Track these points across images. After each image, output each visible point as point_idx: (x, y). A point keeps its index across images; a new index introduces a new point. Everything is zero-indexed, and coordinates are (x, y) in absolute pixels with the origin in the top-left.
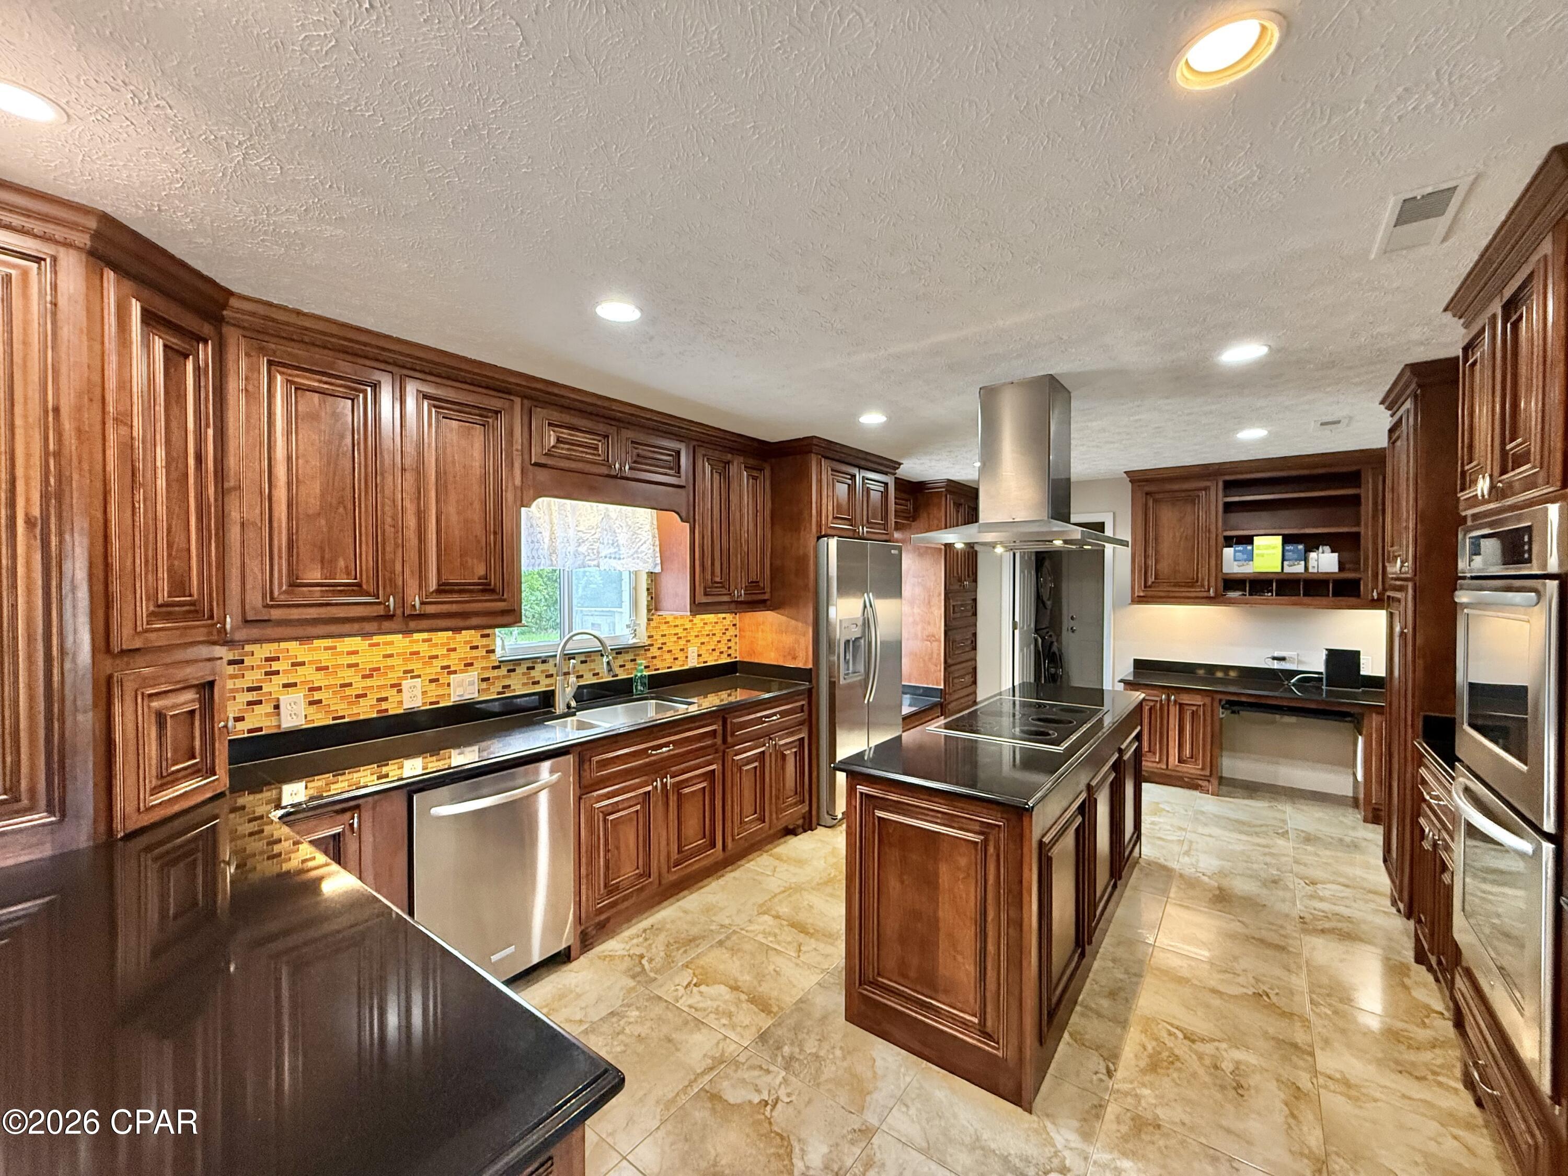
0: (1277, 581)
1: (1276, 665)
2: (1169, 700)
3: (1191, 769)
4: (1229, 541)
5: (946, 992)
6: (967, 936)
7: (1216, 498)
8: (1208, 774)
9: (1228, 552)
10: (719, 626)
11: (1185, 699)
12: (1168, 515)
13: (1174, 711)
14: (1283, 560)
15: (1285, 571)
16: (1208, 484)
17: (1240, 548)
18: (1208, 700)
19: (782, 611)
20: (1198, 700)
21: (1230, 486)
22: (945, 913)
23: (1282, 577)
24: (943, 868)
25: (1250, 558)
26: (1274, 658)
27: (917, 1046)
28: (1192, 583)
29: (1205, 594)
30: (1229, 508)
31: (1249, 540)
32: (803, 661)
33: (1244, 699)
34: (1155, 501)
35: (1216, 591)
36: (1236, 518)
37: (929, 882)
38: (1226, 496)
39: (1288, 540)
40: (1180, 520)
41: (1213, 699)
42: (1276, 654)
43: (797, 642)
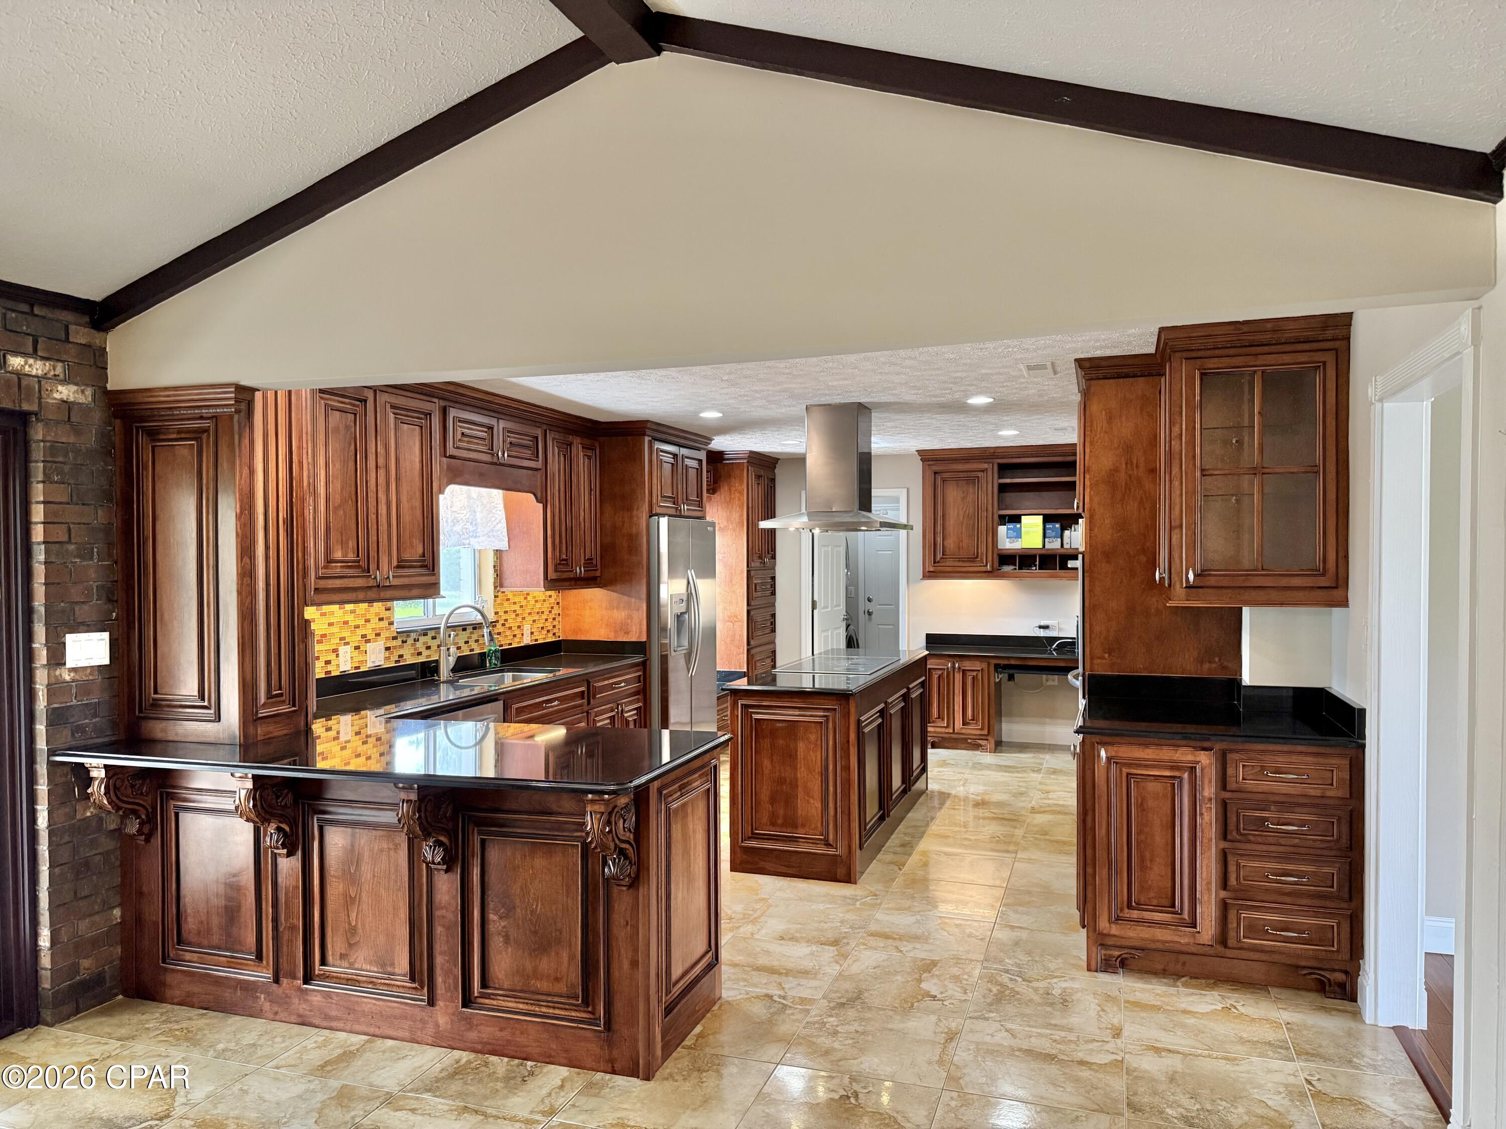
0: (1041, 556)
1: (1042, 633)
2: (953, 667)
3: (973, 730)
4: (1005, 520)
5: (803, 825)
6: (815, 785)
7: (991, 481)
8: (985, 732)
9: (1002, 530)
10: (547, 605)
11: (968, 665)
12: (953, 494)
13: (958, 677)
14: (1044, 536)
15: (1047, 547)
16: (985, 466)
17: (1011, 526)
18: (984, 665)
19: (618, 587)
20: (977, 665)
21: (1005, 469)
22: (802, 773)
23: (1044, 552)
24: (801, 746)
25: (1019, 536)
26: (1040, 627)
28: (974, 559)
29: (983, 569)
30: (1003, 488)
31: (1016, 519)
32: (636, 634)
33: (1013, 662)
34: (944, 481)
35: (992, 566)
36: (1010, 497)
37: (790, 757)
38: (999, 478)
39: (1047, 519)
40: (963, 499)
41: (989, 664)
42: (1043, 623)
43: (630, 617)
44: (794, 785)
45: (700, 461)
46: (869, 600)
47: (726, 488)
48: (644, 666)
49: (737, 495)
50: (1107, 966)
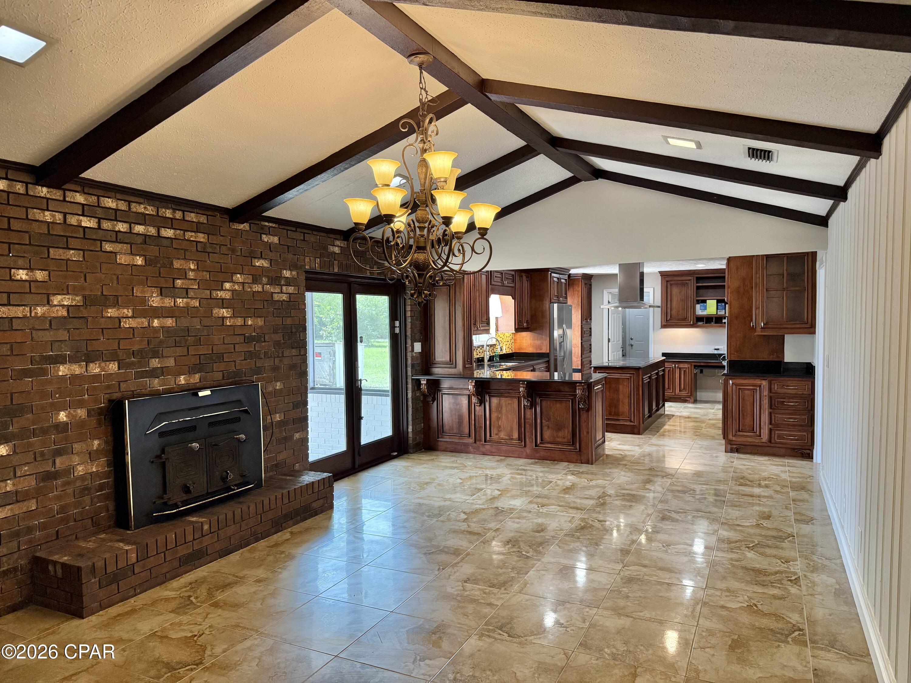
0: (715, 318)
1: (716, 352)
2: (675, 366)
3: (684, 393)
4: (698, 302)
5: (622, 415)
6: (626, 401)
7: (693, 285)
8: (689, 394)
9: (698, 306)
10: (510, 338)
11: (682, 366)
12: (675, 291)
13: (677, 371)
14: (717, 309)
15: (719, 313)
16: (690, 278)
17: (702, 304)
18: (689, 366)
19: (537, 332)
20: (686, 366)
21: (698, 279)
22: (621, 397)
23: (717, 316)
24: (621, 387)
25: (706, 309)
26: (715, 349)
27: (614, 430)
28: (685, 319)
29: (689, 324)
30: (698, 288)
31: (704, 301)
32: (545, 350)
33: (702, 364)
34: (671, 285)
35: (693, 322)
36: (702, 291)
37: (617, 391)
38: (697, 283)
39: (719, 301)
40: (680, 292)
41: (691, 365)
42: (716, 347)
43: (542, 343)
44: (618, 400)
45: (566, 280)
46: (632, 339)
47: (572, 289)
48: (548, 362)
49: (577, 293)
50: (732, 451)
